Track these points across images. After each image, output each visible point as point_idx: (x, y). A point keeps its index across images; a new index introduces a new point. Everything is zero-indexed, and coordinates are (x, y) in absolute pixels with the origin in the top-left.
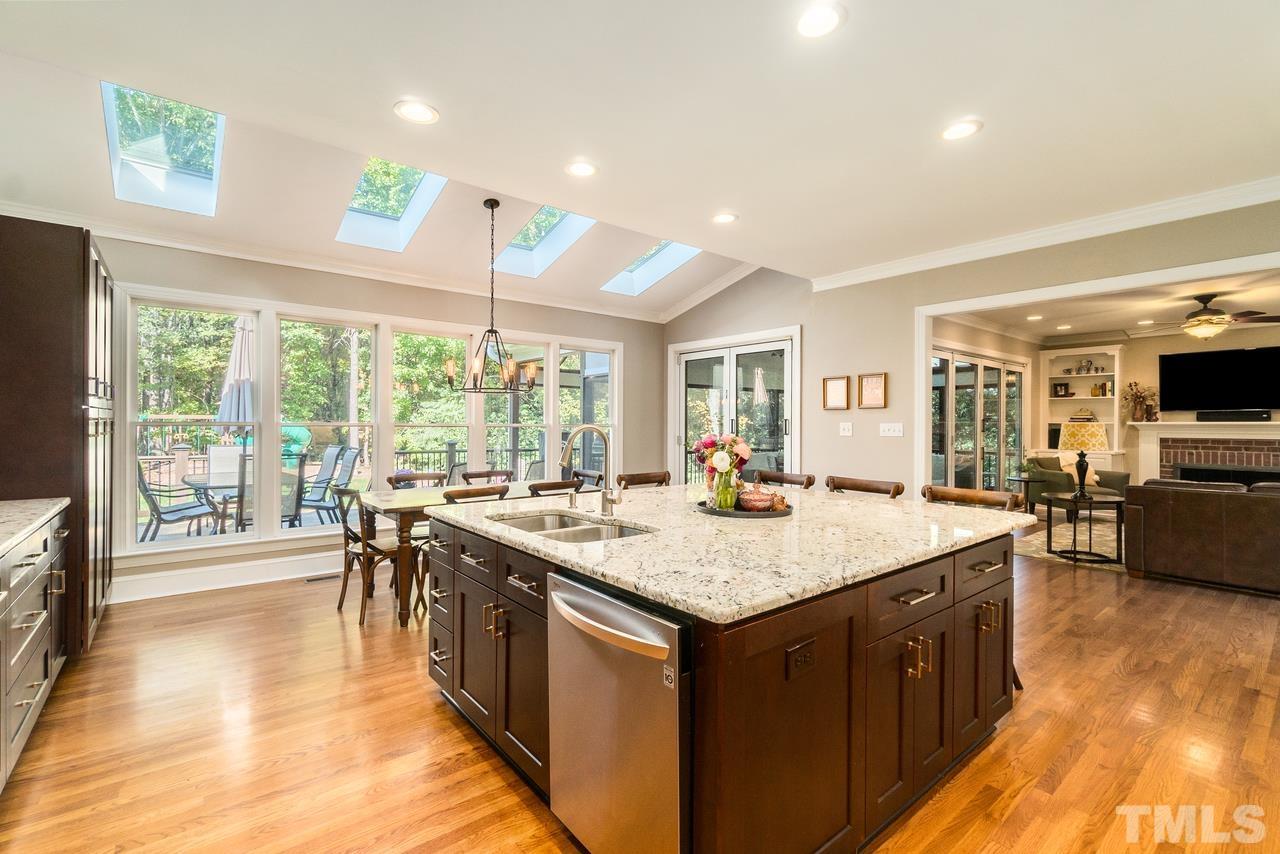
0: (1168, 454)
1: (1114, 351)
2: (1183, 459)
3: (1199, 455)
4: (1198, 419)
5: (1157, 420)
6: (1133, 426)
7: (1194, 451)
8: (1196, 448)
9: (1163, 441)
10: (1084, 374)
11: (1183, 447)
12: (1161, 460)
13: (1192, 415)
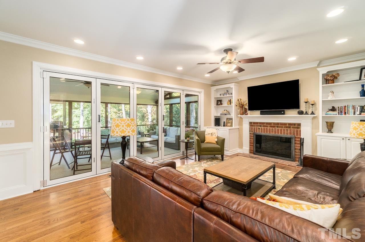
0: (252, 128)
1: (232, 86)
2: (257, 131)
3: (262, 129)
4: (261, 114)
5: (247, 114)
6: (241, 117)
7: (260, 128)
8: (261, 126)
9: (250, 123)
10: (225, 96)
11: (257, 126)
12: (250, 131)
13: (258, 112)
